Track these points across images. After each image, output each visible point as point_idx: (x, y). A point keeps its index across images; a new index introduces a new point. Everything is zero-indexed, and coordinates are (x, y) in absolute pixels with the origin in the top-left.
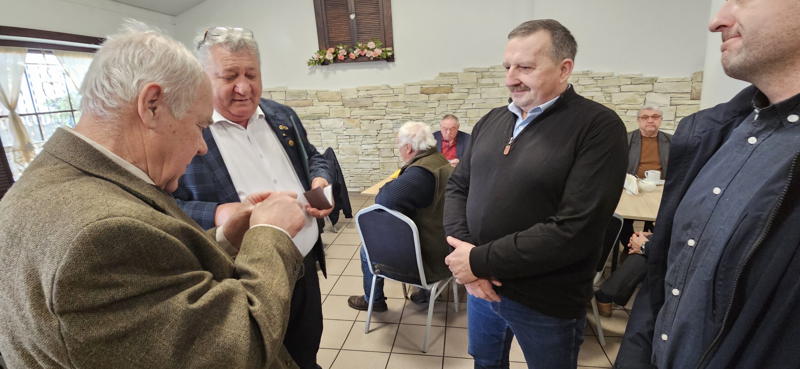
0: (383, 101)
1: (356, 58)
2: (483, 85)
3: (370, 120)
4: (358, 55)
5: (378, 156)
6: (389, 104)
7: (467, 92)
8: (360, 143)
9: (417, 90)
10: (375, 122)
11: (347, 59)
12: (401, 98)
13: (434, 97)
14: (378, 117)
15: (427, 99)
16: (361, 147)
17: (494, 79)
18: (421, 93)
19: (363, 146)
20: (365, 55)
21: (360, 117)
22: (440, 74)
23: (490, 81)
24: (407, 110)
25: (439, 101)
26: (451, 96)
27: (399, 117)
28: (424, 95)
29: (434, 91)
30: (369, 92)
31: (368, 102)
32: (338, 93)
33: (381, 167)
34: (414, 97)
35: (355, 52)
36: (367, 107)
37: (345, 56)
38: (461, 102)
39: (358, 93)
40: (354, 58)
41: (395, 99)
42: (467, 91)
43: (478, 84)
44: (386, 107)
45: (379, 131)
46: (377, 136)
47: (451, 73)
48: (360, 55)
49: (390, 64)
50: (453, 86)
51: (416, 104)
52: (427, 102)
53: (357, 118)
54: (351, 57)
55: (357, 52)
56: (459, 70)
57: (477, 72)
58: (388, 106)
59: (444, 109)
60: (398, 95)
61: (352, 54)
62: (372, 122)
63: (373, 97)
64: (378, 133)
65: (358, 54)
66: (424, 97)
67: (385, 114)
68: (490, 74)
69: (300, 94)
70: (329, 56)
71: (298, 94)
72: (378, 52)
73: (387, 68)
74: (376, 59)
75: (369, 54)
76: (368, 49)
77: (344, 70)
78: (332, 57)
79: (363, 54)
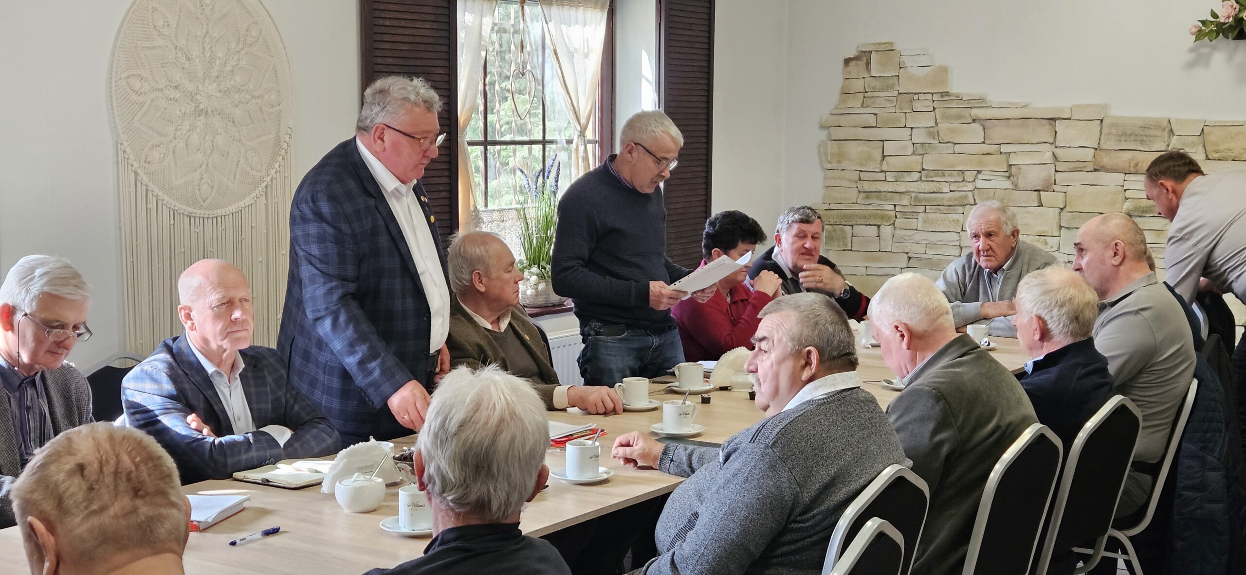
69: (1148, 132)
71: (1142, 133)
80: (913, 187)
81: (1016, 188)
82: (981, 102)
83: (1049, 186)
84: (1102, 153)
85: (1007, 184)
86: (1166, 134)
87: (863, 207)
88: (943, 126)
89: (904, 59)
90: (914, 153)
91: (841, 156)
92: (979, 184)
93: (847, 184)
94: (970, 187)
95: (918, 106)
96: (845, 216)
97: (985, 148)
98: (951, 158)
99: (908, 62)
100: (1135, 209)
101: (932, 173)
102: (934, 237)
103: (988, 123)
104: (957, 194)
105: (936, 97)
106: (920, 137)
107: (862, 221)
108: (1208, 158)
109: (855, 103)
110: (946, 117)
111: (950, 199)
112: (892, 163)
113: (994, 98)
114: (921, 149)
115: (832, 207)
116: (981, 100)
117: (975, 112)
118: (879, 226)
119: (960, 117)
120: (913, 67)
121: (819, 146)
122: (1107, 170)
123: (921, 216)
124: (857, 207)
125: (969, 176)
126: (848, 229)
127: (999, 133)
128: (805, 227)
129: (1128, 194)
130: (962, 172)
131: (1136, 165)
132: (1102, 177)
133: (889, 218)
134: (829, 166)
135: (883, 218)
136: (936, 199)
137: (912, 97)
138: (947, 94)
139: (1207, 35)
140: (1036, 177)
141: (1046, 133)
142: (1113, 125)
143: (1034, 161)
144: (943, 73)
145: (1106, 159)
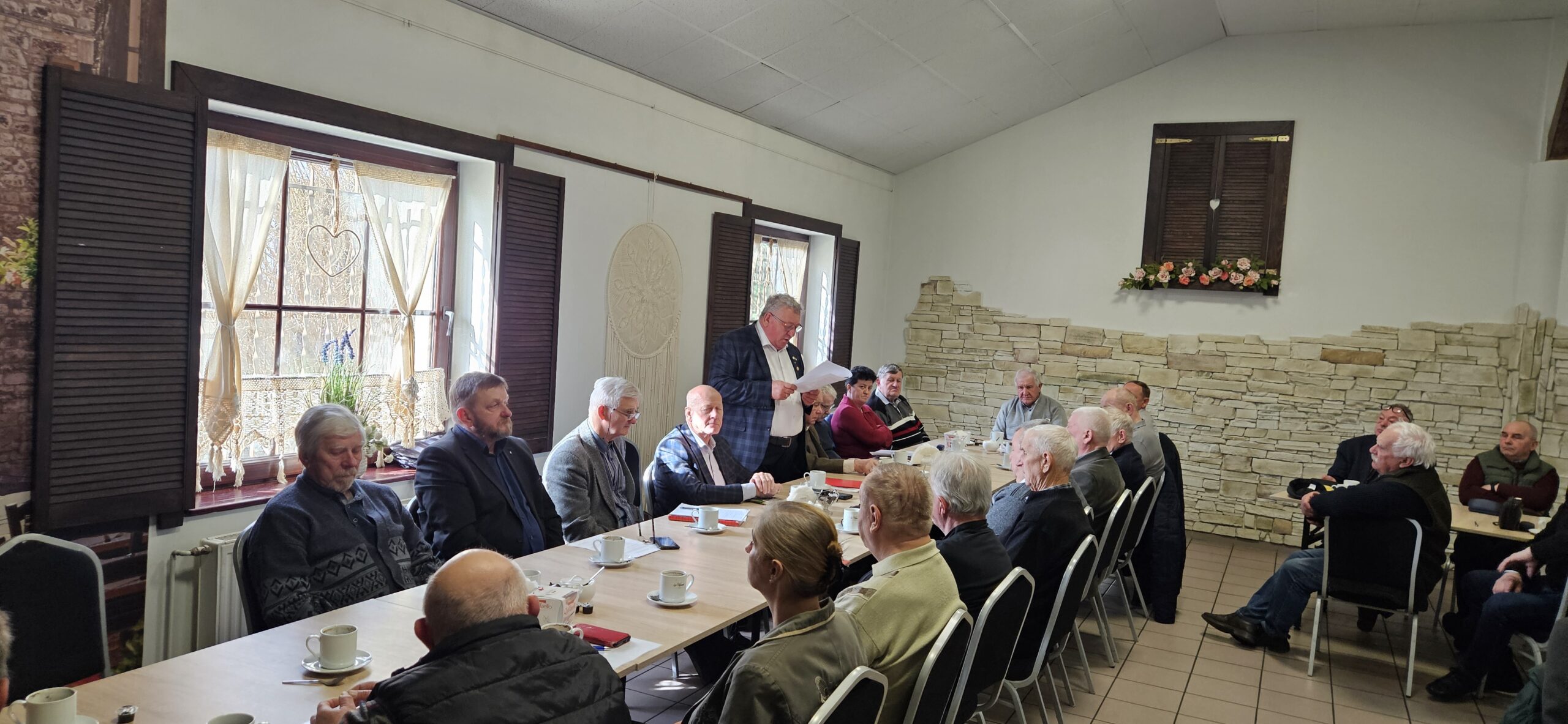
0: (1244, 366)
1: (1210, 283)
2: (1447, 357)
3: (1215, 398)
4: (1215, 280)
5: (1218, 467)
6: (1256, 374)
7: (1414, 367)
8: (1187, 439)
9: (1317, 352)
10: (1223, 403)
11: (1194, 284)
12: (1280, 363)
13: (1346, 370)
14: (1232, 395)
15: (1333, 372)
16: (1188, 447)
17: (1469, 347)
18: (1321, 360)
19: (1191, 444)
20: (1228, 280)
21: (1195, 390)
22: (1363, 327)
23: (1462, 351)
24: (1289, 388)
25: (1355, 378)
26: (1381, 371)
27: (1272, 399)
28: (1326, 363)
29: (1349, 358)
30: (1221, 347)
31: (1216, 364)
32: (1161, 341)
33: (1221, 487)
34: (1306, 364)
35: (1211, 273)
36: (1212, 373)
37: (1190, 278)
38: (1401, 384)
39: (1198, 346)
40: (1208, 283)
41: (1269, 365)
42: (1414, 365)
43: (1437, 353)
44: (1249, 377)
45: (1227, 422)
46: (1223, 429)
47: (1384, 328)
48: (1219, 279)
49: (1270, 300)
50: (1386, 353)
51: (1310, 380)
52: (1332, 377)
53: (1189, 392)
54: (1202, 282)
55: (1214, 273)
57: (1436, 332)
58: (1253, 377)
60: (1276, 358)
61: (1204, 275)
62: (1217, 402)
63: (1226, 356)
64: (1227, 425)
65: (1216, 277)
66: (1327, 367)
67: (1244, 389)
68: (1463, 338)
69: (1091, 335)
70: (1163, 276)
71: (1088, 336)
72: (1255, 276)
73: (1265, 306)
74: (1247, 289)
75: (1236, 278)
76: (1237, 270)
77: (1180, 301)
78: (1168, 278)
79: (1224, 278)
80: (959, 357)
81: (1017, 360)
82: (998, 313)
84: (1066, 345)
85: (1012, 359)
86: (1102, 337)
87: (929, 366)
88: (977, 324)
89: (956, 286)
90: (959, 338)
91: (917, 338)
92: (996, 357)
93: (919, 353)
94: (991, 359)
95: (963, 312)
96: (918, 371)
97: (1000, 338)
98: (982, 343)
99: (959, 289)
100: (1083, 377)
101: (969, 350)
102: (969, 386)
103: (1003, 325)
104: (984, 363)
105: (973, 309)
106: (963, 329)
107: (928, 374)
108: (1124, 352)
109: (927, 308)
110: (978, 320)
111: (979, 365)
112: (947, 343)
113: (1005, 311)
114: (963, 337)
115: (910, 365)
116: (999, 312)
117: (995, 318)
118: (937, 378)
119: (986, 320)
120: (961, 291)
121: (904, 331)
122: (1067, 355)
123: (962, 373)
124: (926, 366)
125: (991, 353)
126: (919, 378)
127: (1008, 330)
128: (893, 375)
129: (1079, 368)
131: (1085, 353)
132: (1066, 359)
133: (944, 373)
134: (910, 342)
135: (941, 373)
136: (971, 364)
137: (960, 307)
138: (980, 307)
139: (1127, 287)
140: (1028, 355)
141: (1035, 332)
142: (1072, 330)
143: (1027, 346)
144: (978, 295)
145: (1068, 349)
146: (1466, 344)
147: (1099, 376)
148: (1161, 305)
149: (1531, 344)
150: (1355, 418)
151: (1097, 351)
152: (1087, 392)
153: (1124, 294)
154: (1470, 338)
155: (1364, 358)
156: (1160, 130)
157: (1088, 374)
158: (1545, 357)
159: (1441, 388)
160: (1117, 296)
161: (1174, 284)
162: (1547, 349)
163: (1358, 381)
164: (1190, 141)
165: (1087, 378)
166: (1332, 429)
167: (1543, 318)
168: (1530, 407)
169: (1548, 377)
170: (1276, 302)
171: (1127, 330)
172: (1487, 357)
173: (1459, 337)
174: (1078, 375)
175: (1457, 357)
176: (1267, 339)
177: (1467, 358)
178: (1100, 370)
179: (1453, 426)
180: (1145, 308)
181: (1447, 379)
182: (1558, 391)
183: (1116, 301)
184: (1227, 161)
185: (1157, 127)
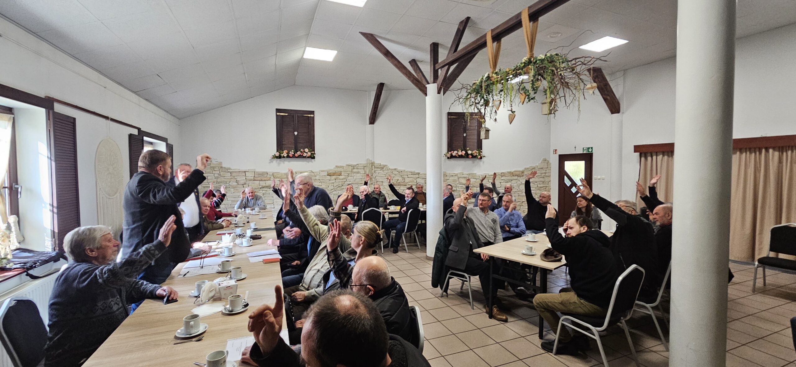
2: (354, 172)
9: (326, 174)
11: (294, 156)
13: (333, 178)
15: (330, 178)
22: (336, 166)
26: (341, 177)
28: (328, 176)
29: (333, 174)
34: (324, 177)
35: (298, 153)
37: (292, 155)
38: (345, 180)
40: (297, 156)
42: (348, 175)
43: (352, 171)
47: (340, 166)
48: (300, 155)
49: (313, 160)
50: (341, 172)
51: (325, 181)
52: (330, 180)
55: (299, 153)
56: (344, 165)
59: (337, 184)
61: (296, 154)
70: (285, 154)
71: (262, 174)
72: (309, 154)
73: (312, 162)
74: (308, 157)
75: (305, 155)
76: (305, 152)
77: (289, 162)
78: (286, 155)
79: (302, 155)
81: (238, 184)
82: (230, 169)
83: (245, 184)
84: (255, 177)
85: (236, 184)
86: (267, 174)
88: (221, 173)
92: (230, 184)
95: (215, 169)
97: (231, 177)
98: (224, 179)
103: (231, 172)
105: (219, 168)
106: (216, 175)
110: (222, 171)
113: (232, 168)
114: (216, 178)
117: (229, 171)
119: (225, 171)
122: (256, 180)
125: (228, 183)
127: (234, 174)
130: (226, 182)
131: (261, 180)
132: (255, 182)
137: (214, 167)
138: (222, 167)
139: (274, 158)
140: (242, 182)
141: (244, 174)
142: (257, 173)
143: (242, 179)
144: (221, 163)
145: (256, 179)
146: (357, 169)
147: (267, 186)
148: (284, 163)
149: (370, 168)
150: (336, 190)
151: (265, 178)
152: (264, 192)
153: (272, 160)
154: (358, 167)
155: (337, 174)
156: (278, 110)
157: (263, 186)
158: (373, 171)
159: (354, 180)
160: (270, 161)
161: (288, 157)
162: (374, 168)
163: (336, 180)
164: (287, 114)
165: (263, 187)
166: (332, 193)
167: (372, 161)
168: (371, 183)
169: (375, 175)
170: (314, 161)
171: (274, 171)
172: (362, 171)
173: (356, 167)
174: (260, 187)
175: (356, 172)
176: (313, 171)
177: (358, 172)
178: (267, 185)
179: (357, 189)
180: (279, 164)
181: (355, 178)
182: (377, 178)
183: (270, 163)
184: (298, 121)
185: (277, 109)
